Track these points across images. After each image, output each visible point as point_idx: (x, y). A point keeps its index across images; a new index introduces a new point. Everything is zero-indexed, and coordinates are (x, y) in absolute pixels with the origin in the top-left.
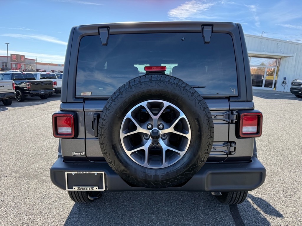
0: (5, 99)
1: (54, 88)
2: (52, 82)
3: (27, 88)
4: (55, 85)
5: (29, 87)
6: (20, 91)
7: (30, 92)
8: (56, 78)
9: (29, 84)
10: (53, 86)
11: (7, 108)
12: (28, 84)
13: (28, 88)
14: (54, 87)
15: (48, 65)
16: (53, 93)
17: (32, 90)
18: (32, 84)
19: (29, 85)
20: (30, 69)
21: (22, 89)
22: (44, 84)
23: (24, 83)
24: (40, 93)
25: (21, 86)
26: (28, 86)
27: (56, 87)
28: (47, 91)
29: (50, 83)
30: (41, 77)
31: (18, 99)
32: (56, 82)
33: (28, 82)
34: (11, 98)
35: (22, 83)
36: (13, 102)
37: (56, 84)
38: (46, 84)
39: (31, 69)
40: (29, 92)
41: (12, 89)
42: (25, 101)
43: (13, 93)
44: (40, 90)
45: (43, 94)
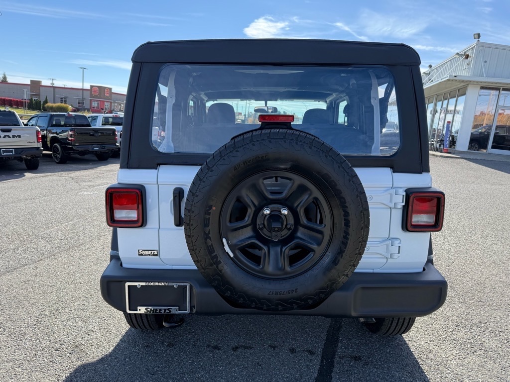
3: (69, 140)
5: (73, 138)
7: (74, 148)
9: (72, 133)
13: (71, 140)
17: (76, 144)
18: (78, 134)
21: (62, 142)
26: (71, 137)
28: (105, 147)
31: (57, 160)
33: (71, 130)
34: (33, 157)
40: (72, 148)
41: (36, 141)
42: (69, 163)
43: (38, 148)
44: (92, 144)
45: (96, 151)
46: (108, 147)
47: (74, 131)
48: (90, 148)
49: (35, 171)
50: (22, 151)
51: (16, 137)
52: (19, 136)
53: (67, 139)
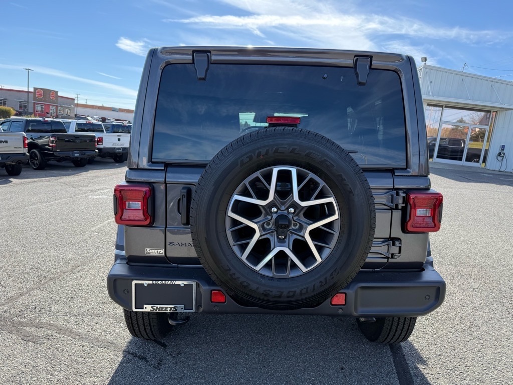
0: (10, 165)
1: (98, 149)
2: (94, 137)
3: (49, 146)
4: (99, 144)
5: (54, 144)
6: (38, 151)
7: (55, 154)
8: (103, 131)
9: (53, 139)
10: (95, 145)
11: (11, 179)
12: (51, 139)
13: (52, 146)
14: (98, 146)
15: (96, 108)
16: (95, 157)
17: (58, 150)
18: (59, 140)
19: (53, 141)
20: (64, 115)
21: (41, 148)
22: (82, 140)
23: (46, 137)
24: (72, 156)
25: (40, 142)
26: (52, 143)
27: (101, 147)
28: (85, 153)
29: (92, 140)
30: (77, 129)
31: (35, 166)
32: (102, 138)
33: (52, 136)
34: (19, 162)
35: (41, 137)
36: (23, 169)
37: (102, 142)
38: (85, 141)
39: (67, 115)
40: (53, 153)
41: (22, 147)
42: (46, 170)
43: (24, 154)
44: (72, 150)
45: (77, 158)
46: (88, 153)
47: (55, 137)
48: (70, 154)
49: (17, 177)
50: (9, 157)
51: (4, 143)
52: (6, 142)
53: (48, 145)
